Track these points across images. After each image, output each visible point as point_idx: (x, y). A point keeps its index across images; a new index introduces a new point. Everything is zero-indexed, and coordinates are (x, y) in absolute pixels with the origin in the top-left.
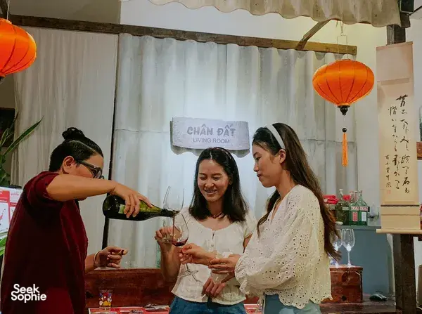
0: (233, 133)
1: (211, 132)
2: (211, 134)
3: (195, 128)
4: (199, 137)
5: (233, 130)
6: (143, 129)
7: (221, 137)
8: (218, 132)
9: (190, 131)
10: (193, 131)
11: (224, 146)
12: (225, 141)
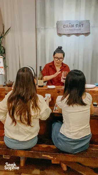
0: (82, 26)
1: (73, 26)
2: (73, 27)
3: (66, 25)
4: (68, 29)
5: (82, 24)
6: (46, 27)
7: (77, 28)
8: (76, 26)
9: (64, 27)
10: (65, 26)
11: (79, 32)
12: (79, 30)
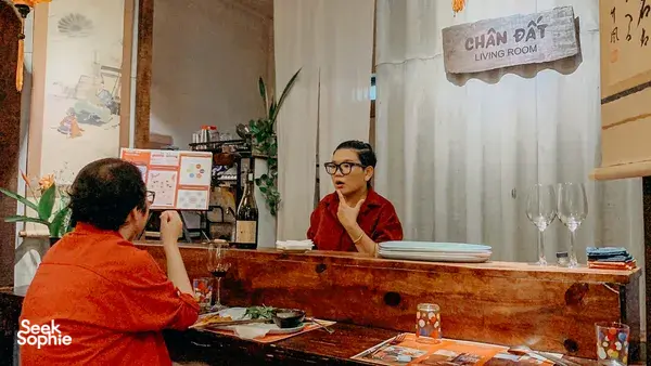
0: (542, 32)
1: (503, 39)
2: (505, 42)
3: (477, 38)
4: (485, 51)
5: (542, 28)
6: (408, 57)
7: (522, 44)
8: (516, 35)
10: (474, 44)
11: (528, 59)
12: (530, 49)
